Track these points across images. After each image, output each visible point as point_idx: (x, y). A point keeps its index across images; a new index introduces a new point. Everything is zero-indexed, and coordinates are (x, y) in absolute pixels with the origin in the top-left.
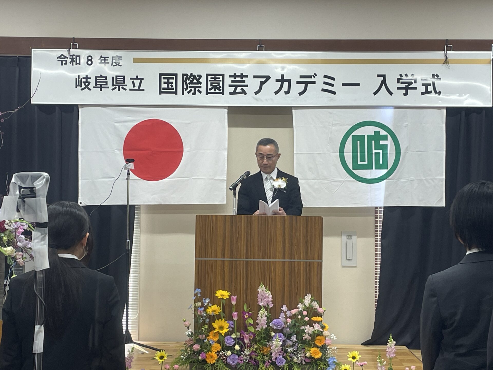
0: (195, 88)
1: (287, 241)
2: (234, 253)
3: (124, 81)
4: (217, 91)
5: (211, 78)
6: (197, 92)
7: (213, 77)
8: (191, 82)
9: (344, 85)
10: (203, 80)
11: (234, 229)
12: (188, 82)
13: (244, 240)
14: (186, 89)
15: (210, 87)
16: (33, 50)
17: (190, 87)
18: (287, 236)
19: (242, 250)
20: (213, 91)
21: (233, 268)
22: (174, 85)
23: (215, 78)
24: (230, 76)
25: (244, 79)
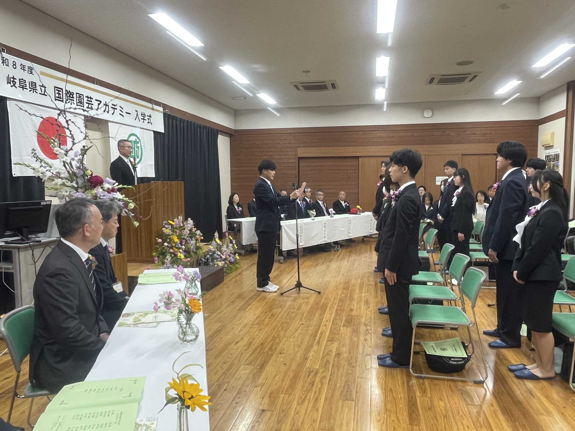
3: (36, 86)
4: (81, 105)
6: (72, 103)
7: (79, 95)
8: (69, 96)
10: (75, 96)
12: (68, 95)
14: (67, 100)
15: (78, 101)
17: (70, 99)
20: (79, 104)
22: (61, 95)
24: (86, 97)
25: (92, 100)
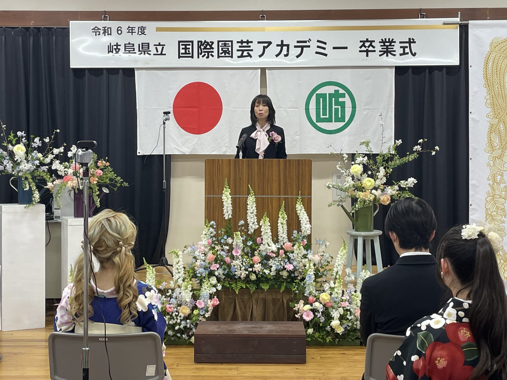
0: (208, 52)
1: (282, 180)
2: (237, 191)
3: (149, 47)
5: (222, 44)
6: (210, 56)
7: (223, 43)
8: (205, 48)
9: (334, 48)
10: (215, 46)
11: (237, 170)
12: (202, 47)
13: (246, 180)
14: (201, 54)
15: (221, 51)
16: (70, 22)
17: (204, 52)
18: (282, 176)
19: (244, 188)
20: (223, 55)
21: (237, 203)
22: (191, 50)
23: (225, 45)
24: (238, 42)
25: (250, 44)
